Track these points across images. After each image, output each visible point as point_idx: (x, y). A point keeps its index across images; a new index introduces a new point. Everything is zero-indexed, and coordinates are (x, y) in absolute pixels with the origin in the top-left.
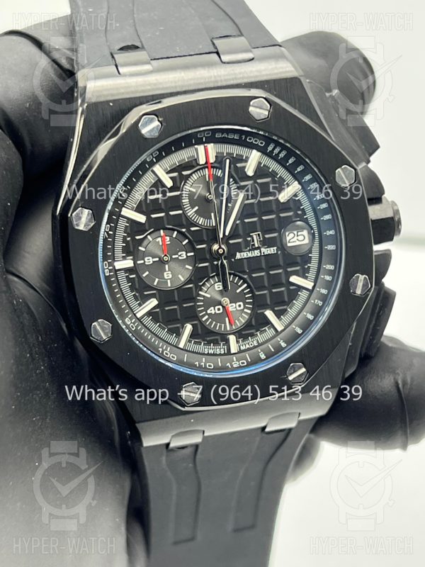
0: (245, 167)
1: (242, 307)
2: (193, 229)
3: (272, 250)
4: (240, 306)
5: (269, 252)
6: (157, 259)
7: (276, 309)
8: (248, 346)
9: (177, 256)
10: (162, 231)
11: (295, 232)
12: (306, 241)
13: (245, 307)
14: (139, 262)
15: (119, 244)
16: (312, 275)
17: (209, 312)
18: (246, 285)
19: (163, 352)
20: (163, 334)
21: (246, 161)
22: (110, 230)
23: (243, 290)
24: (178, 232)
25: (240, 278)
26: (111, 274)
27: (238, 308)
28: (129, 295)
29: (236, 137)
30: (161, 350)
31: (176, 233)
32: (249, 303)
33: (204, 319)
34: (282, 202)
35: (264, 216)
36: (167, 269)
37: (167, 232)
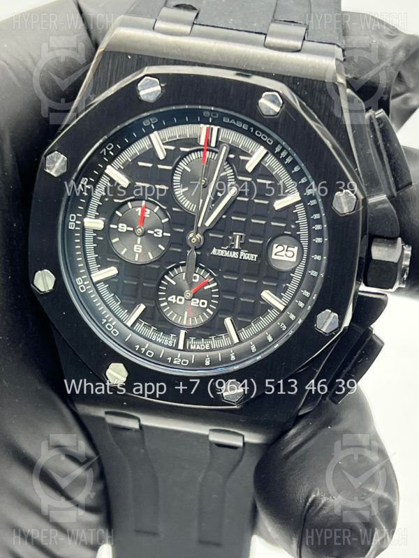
0: (247, 161)
1: (205, 306)
2: (174, 209)
4: (203, 304)
5: (248, 258)
6: (132, 229)
8: (198, 347)
9: (152, 232)
10: (143, 202)
11: (286, 247)
12: (294, 259)
13: (208, 307)
14: (112, 226)
15: (95, 202)
16: (287, 296)
17: (169, 299)
18: (215, 284)
19: (106, 323)
20: (116, 306)
21: (250, 156)
23: (211, 289)
24: (160, 207)
25: (211, 275)
26: (77, 228)
27: (201, 305)
28: (92, 256)
29: (245, 127)
32: (214, 304)
33: (162, 305)
34: (276, 209)
35: (254, 219)
36: (139, 242)
37: (149, 205)
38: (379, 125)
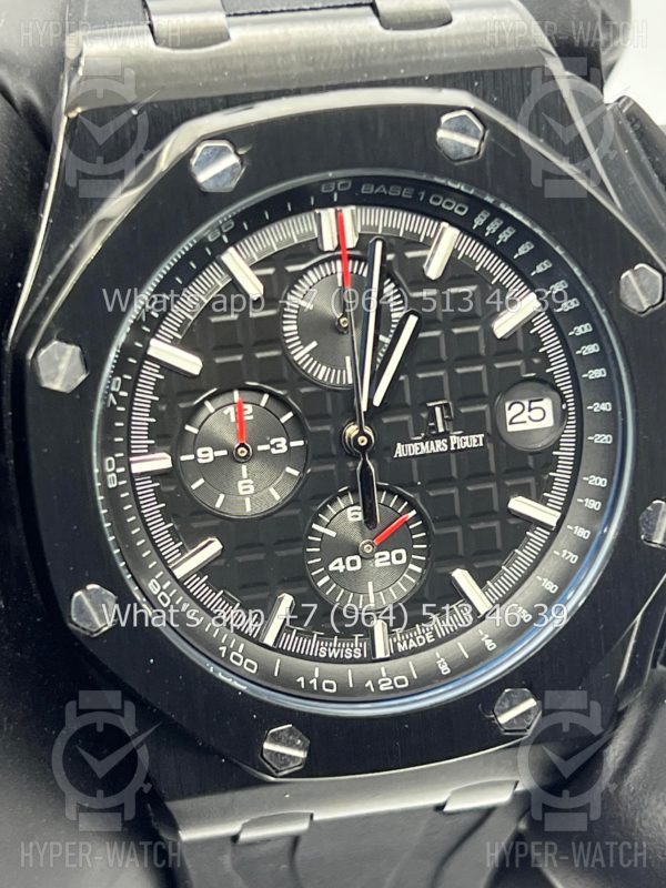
0: (424, 258)
1: (404, 560)
2: (303, 390)
3: (474, 441)
4: (399, 557)
5: (467, 444)
6: (225, 453)
7: (477, 566)
8: (412, 644)
9: (266, 447)
10: (236, 393)
11: (526, 403)
12: (549, 422)
13: (409, 560)
14: (183, 458)
15: (142, 419)
16: (557, 495)
17: (332, 567)
18: (413, 513)
19: (228, 654)
21: (426, 244)
22: (121, 390)
23: (407, 523)
24: (272, 395)
25: (402, 498)
26: (121, 483)
27: (395, 562)
28: (160, 529)
29: (407, 193)
30: (224, 649)
31: (266, 397)
32: (419, 552)
33: (320, 584)
34: (499, 336)
35: (461, 367)
36: (245, 475)
37: (248, 395)
38: (632, 125)
